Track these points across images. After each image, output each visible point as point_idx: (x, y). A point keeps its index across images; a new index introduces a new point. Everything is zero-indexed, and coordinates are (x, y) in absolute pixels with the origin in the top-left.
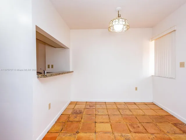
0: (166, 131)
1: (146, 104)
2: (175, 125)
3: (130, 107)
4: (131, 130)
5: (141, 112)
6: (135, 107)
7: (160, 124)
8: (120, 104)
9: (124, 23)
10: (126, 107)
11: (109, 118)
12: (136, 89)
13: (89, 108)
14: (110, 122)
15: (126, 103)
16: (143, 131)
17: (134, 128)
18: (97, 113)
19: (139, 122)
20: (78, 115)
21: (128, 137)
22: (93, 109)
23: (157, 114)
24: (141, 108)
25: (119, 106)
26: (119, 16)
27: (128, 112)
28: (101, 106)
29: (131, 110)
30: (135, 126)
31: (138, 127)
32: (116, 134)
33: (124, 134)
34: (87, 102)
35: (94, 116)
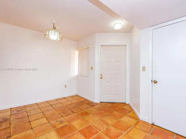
0: (84, 109)
1: (72, 97)
2: (88, 104)
3: (61, 101)
4: (63, 115)
5: (69, 103)
6: (65, 100)
7: (81, 106)
8: (52, 101)
9: (59, 35)
10: (58, 102)
11: (44, 114)
12: (66, 86)
13: (17, 112)
14: (45, 116)
15: (57, 100)
16: (71, 113)
17: (65, 113)
18: (29, 114)
19: (68, 109)
20: (4, 123)
21: (61, 120)
22: (23, 112)
23: (79, 101)
24: (69, 100)
25: (51, 103)
26: (54, 28)
27: (60, 105)
28: (31, 108)
29: (62, 103)
30: (66, 112)
31: (68, 112)
32: (52, 122)
33: (58, 120)
34: (11, 108)
35: (26, 118)
